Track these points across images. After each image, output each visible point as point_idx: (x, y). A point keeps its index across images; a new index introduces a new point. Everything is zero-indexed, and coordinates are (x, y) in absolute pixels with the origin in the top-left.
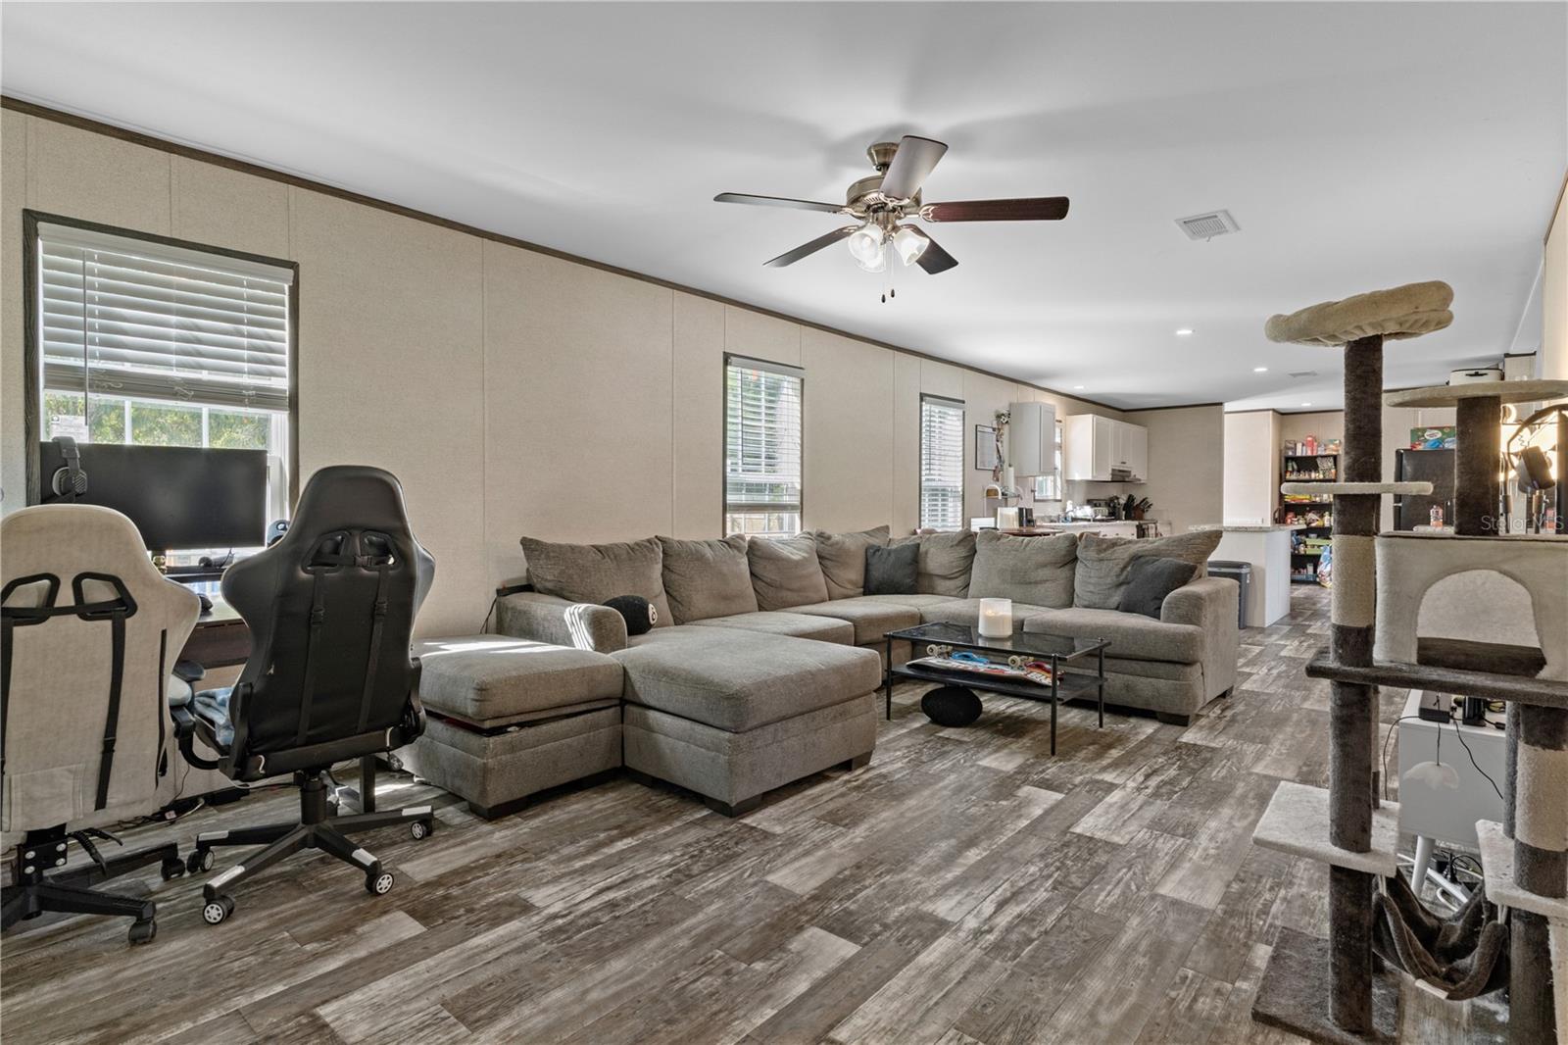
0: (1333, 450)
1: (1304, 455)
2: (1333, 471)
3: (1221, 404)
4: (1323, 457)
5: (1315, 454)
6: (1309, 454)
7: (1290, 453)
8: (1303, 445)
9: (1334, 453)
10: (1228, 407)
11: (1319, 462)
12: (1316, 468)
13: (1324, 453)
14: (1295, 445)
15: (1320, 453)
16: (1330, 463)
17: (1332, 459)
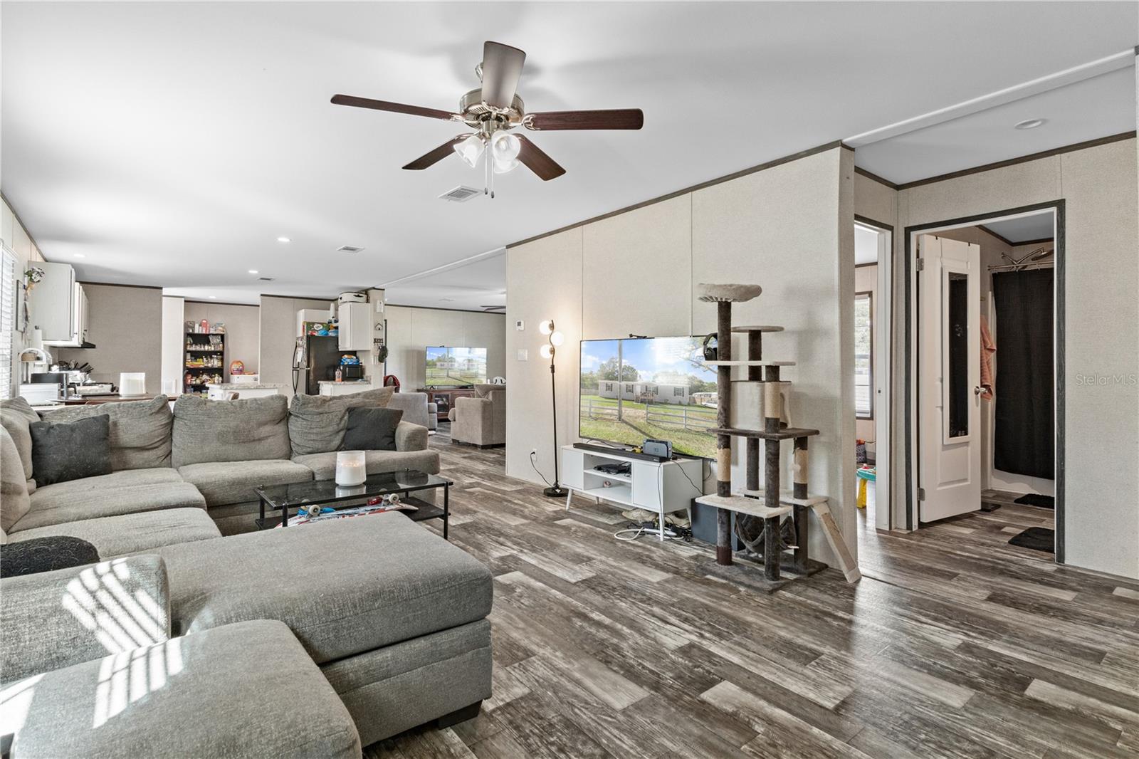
0: (220, 330)
1: (200, 332)
2: (221, 345)
3: (161, 288)
4: (213, 335)
5: (207, 333)
6: (204, 332)
7: (191, 331)
8: (200, 325)
9: (222, 333)
10: (166, 291)
11: (210, 338)
12: (208, 343)
13: (215, 333)
14: (194, 325)
15: (211, 332)
16: (218, 340)
17: (220, 337)
